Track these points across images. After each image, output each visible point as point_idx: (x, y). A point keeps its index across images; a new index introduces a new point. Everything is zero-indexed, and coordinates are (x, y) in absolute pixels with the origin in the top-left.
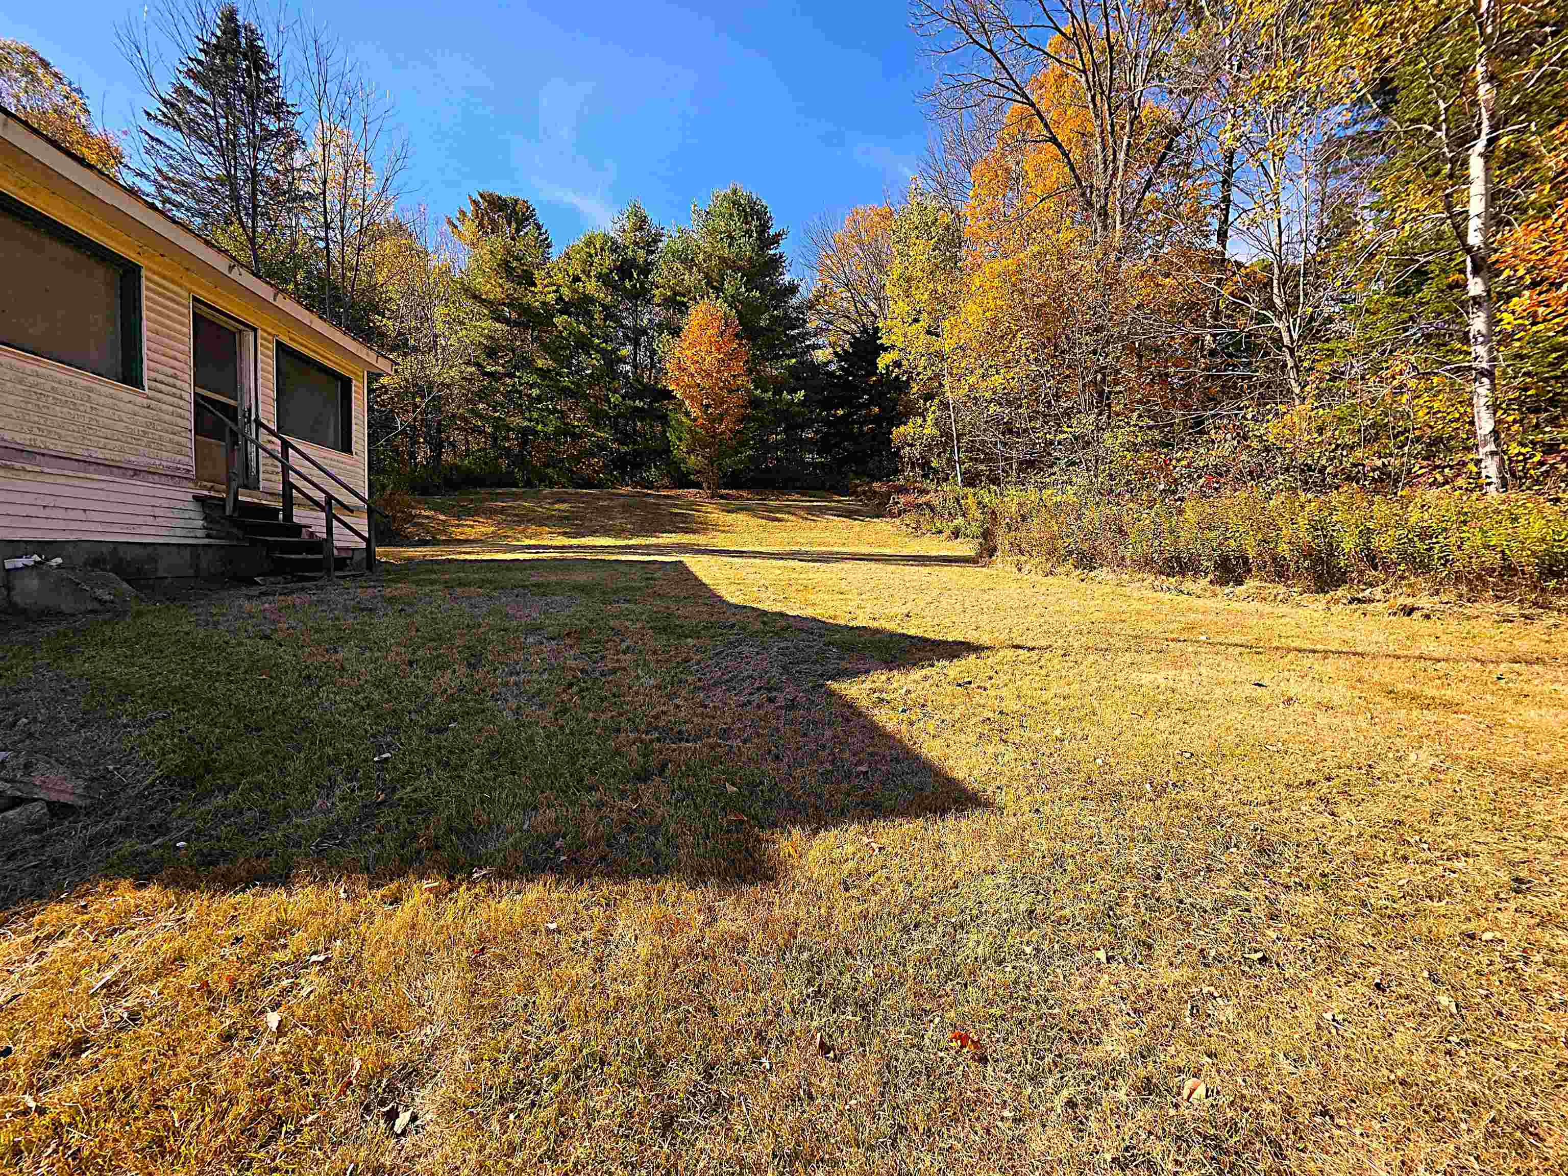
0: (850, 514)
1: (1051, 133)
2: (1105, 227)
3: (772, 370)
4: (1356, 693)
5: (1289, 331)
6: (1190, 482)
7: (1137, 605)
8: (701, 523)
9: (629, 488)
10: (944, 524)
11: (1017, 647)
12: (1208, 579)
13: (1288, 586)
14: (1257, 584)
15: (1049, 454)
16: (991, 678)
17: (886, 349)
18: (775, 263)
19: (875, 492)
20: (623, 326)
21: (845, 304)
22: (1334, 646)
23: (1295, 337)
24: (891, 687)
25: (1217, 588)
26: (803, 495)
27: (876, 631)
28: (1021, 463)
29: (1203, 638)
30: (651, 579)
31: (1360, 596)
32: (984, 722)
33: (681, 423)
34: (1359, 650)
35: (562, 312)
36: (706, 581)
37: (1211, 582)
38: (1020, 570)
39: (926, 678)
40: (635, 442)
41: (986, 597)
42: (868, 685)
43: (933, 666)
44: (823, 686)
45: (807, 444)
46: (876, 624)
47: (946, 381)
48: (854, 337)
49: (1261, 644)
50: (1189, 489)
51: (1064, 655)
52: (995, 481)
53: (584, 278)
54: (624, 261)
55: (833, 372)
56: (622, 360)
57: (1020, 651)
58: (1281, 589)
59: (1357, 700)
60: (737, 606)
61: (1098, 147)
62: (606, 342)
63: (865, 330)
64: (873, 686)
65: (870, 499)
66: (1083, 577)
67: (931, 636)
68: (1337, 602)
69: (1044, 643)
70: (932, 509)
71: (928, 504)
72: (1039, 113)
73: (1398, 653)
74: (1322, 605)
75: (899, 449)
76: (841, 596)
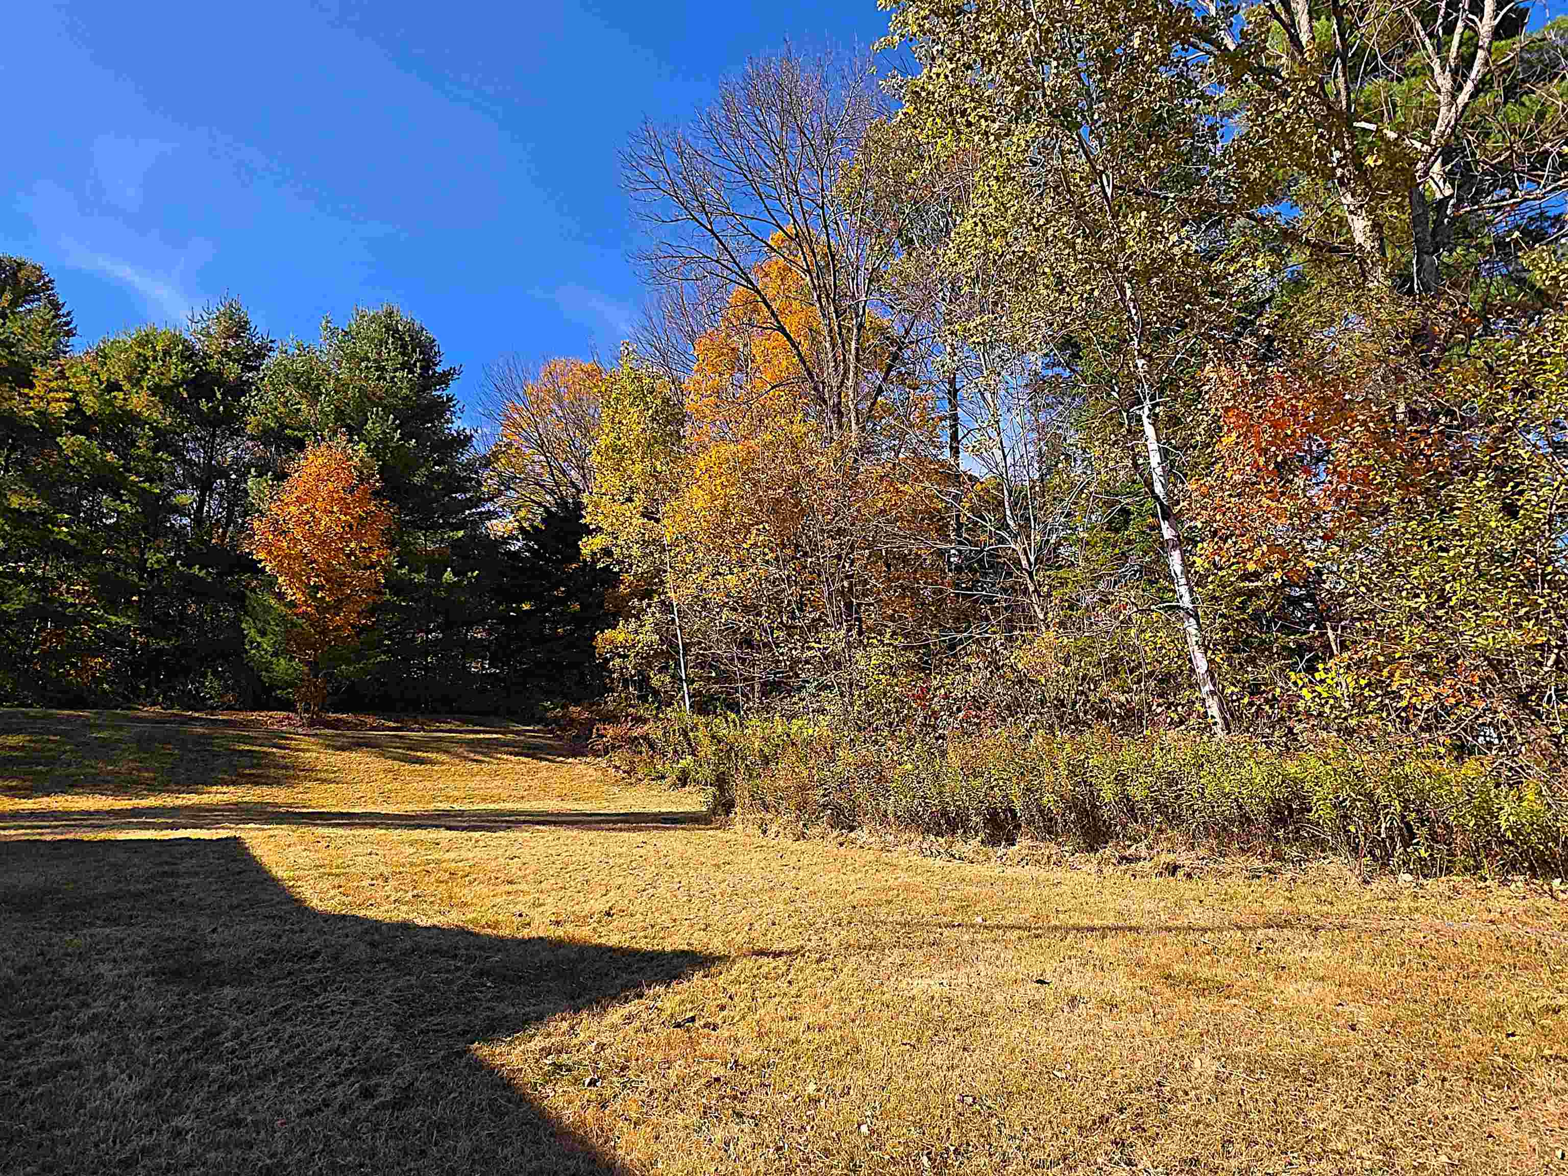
0: (533, 751)
1: (779, 322)
2: (840, 427)
3: (425, 543)
4: (1137, 982)
5: (1026, 554)
6: (950, 716)
7: (905, 877)
8: (286, 767)
9: (158, 709)
10: (667, 766)
11: (762, 953)
12: (979, 839)
13: (1059, 844)
14: (1029, 842)
15: (797, 676)
16: (723, 1008)
17: (589, 532)
18: (440, 408)
19: (572, 720)
20: (185, 461)
21: (537, 468)
22: (1111, 921)
23: (1032, 559)
24: (576, 1041)
25: (989, 849)
26: (465, 722)
27: (559, 944)
28: (764, 684)
29: (979, 920)
30: (172, 874)
31: (1127, 854)
32: (708, 1085)
33: (268, 609)
34: (1133, 924)
35: (75, 431)
36: (279, 872)
37: (982, 842)
38: (764, 832)
39: (629, 1019)
40: (180, 633)
41: (720, 876)
42: (538, 1043)
43: (640, 996)
44: (460, 1054)
45: (476, 649)
46: (560, 932)
47: (669, 577)
48: (547, 510)
49: (1040, 924)
50: (948, 725)
51: (819, 961)
52: (734, 707)
53: (127, 386)
54: (202, 374)
55: (516, 554)
56: (180, 510)
57: (765, 960)
58: (1053, 848)
59: (1138, 991)
60: (328, 918)
61: (828, 345)
62: (151, 481)
63: (562, 503)
64: (547, 1043)
65: (563, 729)
66: (841, 839)
67: (642, 944)
68: (1107, 861)
69: (794, 944)
70: (652, 746)
71: (645, 738)
72: (765, 301)
73: (1170, 924)
74: (1093, 867)
75: (607, 661)
76: (509, 888)
